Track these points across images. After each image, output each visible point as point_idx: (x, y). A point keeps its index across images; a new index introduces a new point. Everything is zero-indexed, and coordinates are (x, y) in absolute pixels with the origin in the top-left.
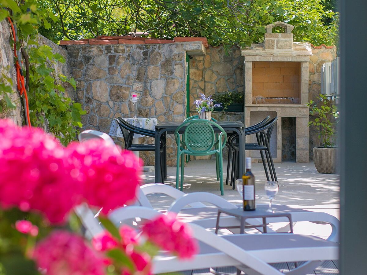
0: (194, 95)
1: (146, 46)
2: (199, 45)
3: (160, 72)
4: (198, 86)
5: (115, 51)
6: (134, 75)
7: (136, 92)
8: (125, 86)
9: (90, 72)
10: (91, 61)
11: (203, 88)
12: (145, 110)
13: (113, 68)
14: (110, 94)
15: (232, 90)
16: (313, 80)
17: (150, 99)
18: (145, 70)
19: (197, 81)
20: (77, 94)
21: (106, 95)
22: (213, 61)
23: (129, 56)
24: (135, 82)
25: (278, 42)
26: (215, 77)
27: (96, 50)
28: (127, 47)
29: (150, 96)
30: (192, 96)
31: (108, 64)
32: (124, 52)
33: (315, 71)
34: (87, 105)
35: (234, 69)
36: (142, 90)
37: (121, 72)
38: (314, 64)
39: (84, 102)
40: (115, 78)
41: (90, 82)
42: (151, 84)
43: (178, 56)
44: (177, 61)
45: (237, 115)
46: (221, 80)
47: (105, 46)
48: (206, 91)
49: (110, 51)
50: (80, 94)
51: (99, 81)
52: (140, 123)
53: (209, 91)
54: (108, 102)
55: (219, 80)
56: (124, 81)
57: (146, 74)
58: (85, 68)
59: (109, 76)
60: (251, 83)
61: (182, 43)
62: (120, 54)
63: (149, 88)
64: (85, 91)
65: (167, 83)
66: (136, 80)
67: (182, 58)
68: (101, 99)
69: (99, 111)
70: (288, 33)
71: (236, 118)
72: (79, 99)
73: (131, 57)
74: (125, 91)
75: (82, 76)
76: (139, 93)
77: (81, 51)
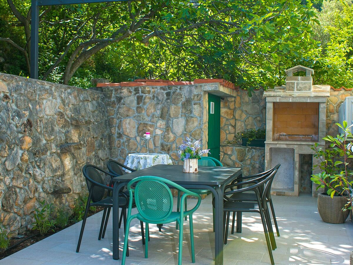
0: (227, 131)
1: (169, 88)
2: (216, 86)
3: (181, 111)
4: (229, 123)
5: (142, 92)
6: (158, 113)
7: (160, 129)
8: (150, 123)
9: (121, 111)
10: (122, 101)
11: (234, 125)
12: (167, 145)
13: (140, 107)
14: (137, 130)
15: (259, 127)
16: (333, 119)
17: (171, 136)
18: (167, 109)
19: (228, 119)
20: (111, 130)
21: (134, 131)
22: (243, 102)
23: (154, 96)
24: (159, 119)
25: (298, 84)
26: (244, 116)
27: (126, 91)
28: (153, 88)
29: (172, 133)
30: (225, 132)
31: (136, 103)
32: (150, 93)
33: (335, 111)
34: (118, 139)
35: (261, 108)
36: (164, 127)
37: (147, 111)
38: (334, 105)
39: (116, 137)
40: (141, 116)
41: (121, 119)
42: (173, 122)
43: (197, 97)
44: (196, 101)
45: (261, 150)
46: (250, 118)
47: (134, 87)
48: (236, 128)
49: (138, 92)
50: (113, 130)
51: (128, 119)
52: (147, 160)
53: (239, 128)
54: (136, 137)
55: (248, 118)
56: (149, 119)
57: (168, 113)
58: (117, 107)
59: (137, 114)
60: (271, 122)
61: (200, 84)
62: (147, 95)
63: (171, 125)
64: (117, 127)
65: (187, 121)
66: (160, 118)
67: (200, 98)
68: (130, 134)
69: (128, 145)
70: (308, 76)
71: (261, 152)
72: (112, 134)
73: (156, 97)
74: (150, 128)
75: (114, 114)
76: (162, 130)
77: (114, 92)
